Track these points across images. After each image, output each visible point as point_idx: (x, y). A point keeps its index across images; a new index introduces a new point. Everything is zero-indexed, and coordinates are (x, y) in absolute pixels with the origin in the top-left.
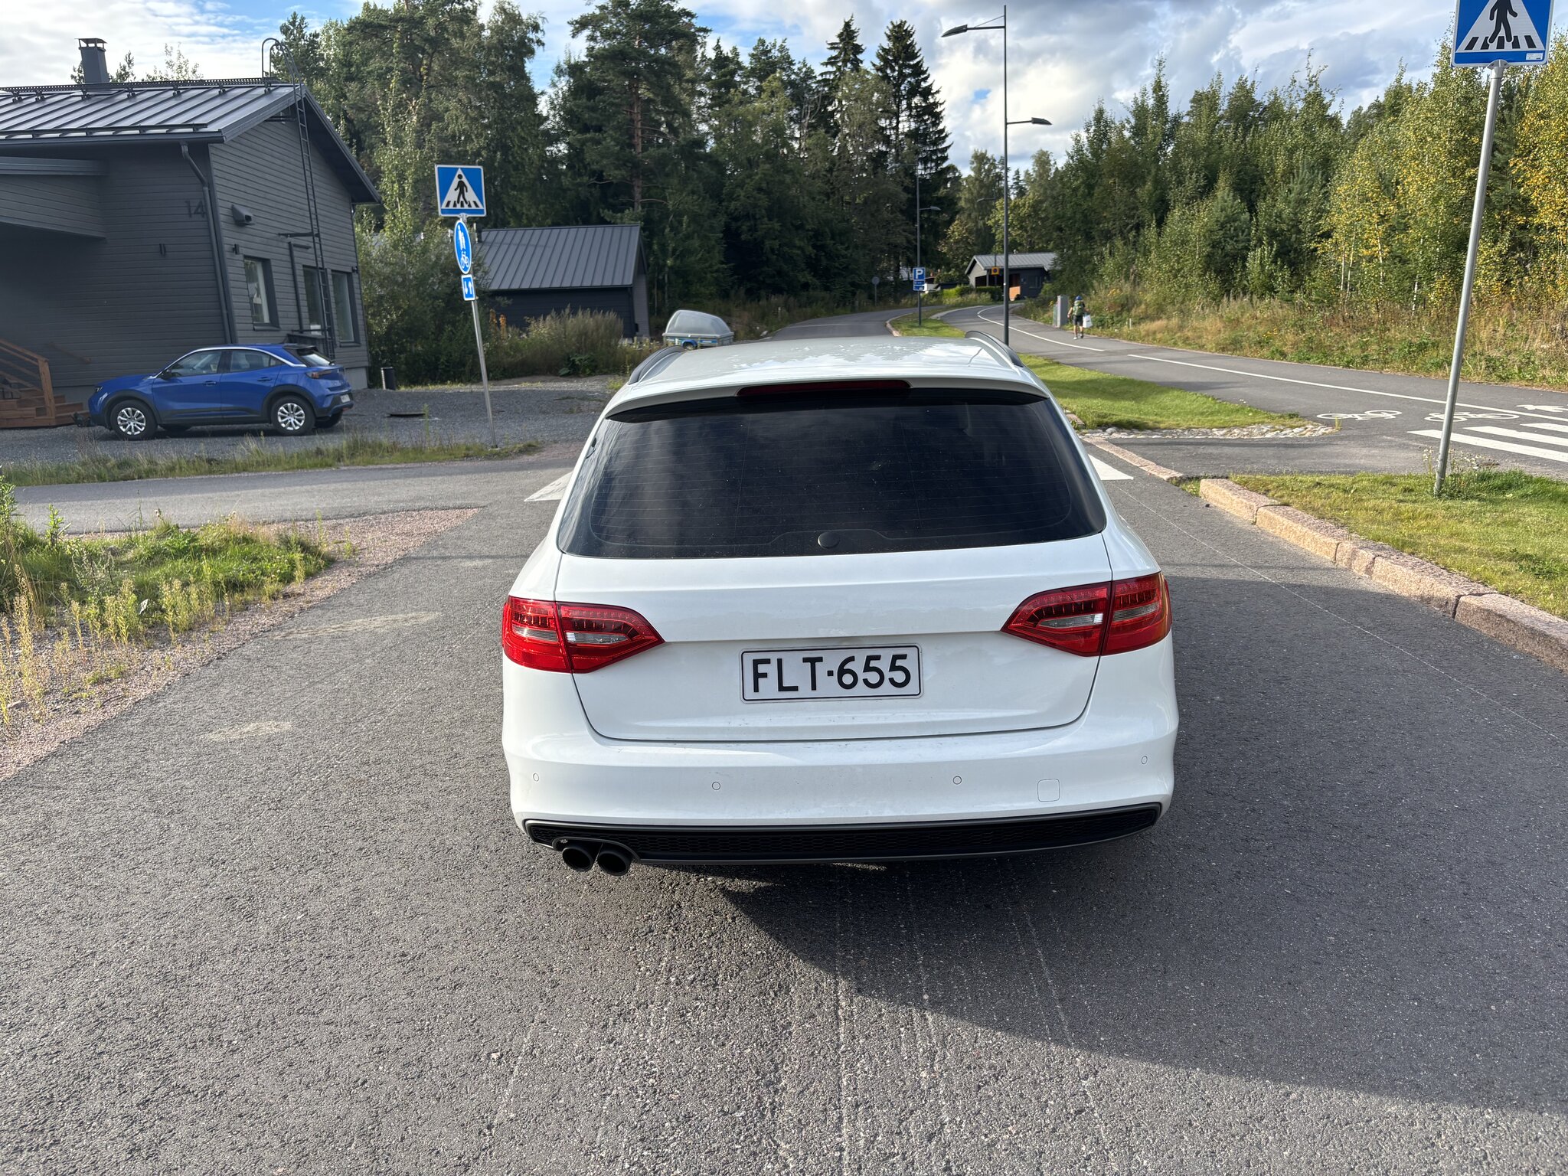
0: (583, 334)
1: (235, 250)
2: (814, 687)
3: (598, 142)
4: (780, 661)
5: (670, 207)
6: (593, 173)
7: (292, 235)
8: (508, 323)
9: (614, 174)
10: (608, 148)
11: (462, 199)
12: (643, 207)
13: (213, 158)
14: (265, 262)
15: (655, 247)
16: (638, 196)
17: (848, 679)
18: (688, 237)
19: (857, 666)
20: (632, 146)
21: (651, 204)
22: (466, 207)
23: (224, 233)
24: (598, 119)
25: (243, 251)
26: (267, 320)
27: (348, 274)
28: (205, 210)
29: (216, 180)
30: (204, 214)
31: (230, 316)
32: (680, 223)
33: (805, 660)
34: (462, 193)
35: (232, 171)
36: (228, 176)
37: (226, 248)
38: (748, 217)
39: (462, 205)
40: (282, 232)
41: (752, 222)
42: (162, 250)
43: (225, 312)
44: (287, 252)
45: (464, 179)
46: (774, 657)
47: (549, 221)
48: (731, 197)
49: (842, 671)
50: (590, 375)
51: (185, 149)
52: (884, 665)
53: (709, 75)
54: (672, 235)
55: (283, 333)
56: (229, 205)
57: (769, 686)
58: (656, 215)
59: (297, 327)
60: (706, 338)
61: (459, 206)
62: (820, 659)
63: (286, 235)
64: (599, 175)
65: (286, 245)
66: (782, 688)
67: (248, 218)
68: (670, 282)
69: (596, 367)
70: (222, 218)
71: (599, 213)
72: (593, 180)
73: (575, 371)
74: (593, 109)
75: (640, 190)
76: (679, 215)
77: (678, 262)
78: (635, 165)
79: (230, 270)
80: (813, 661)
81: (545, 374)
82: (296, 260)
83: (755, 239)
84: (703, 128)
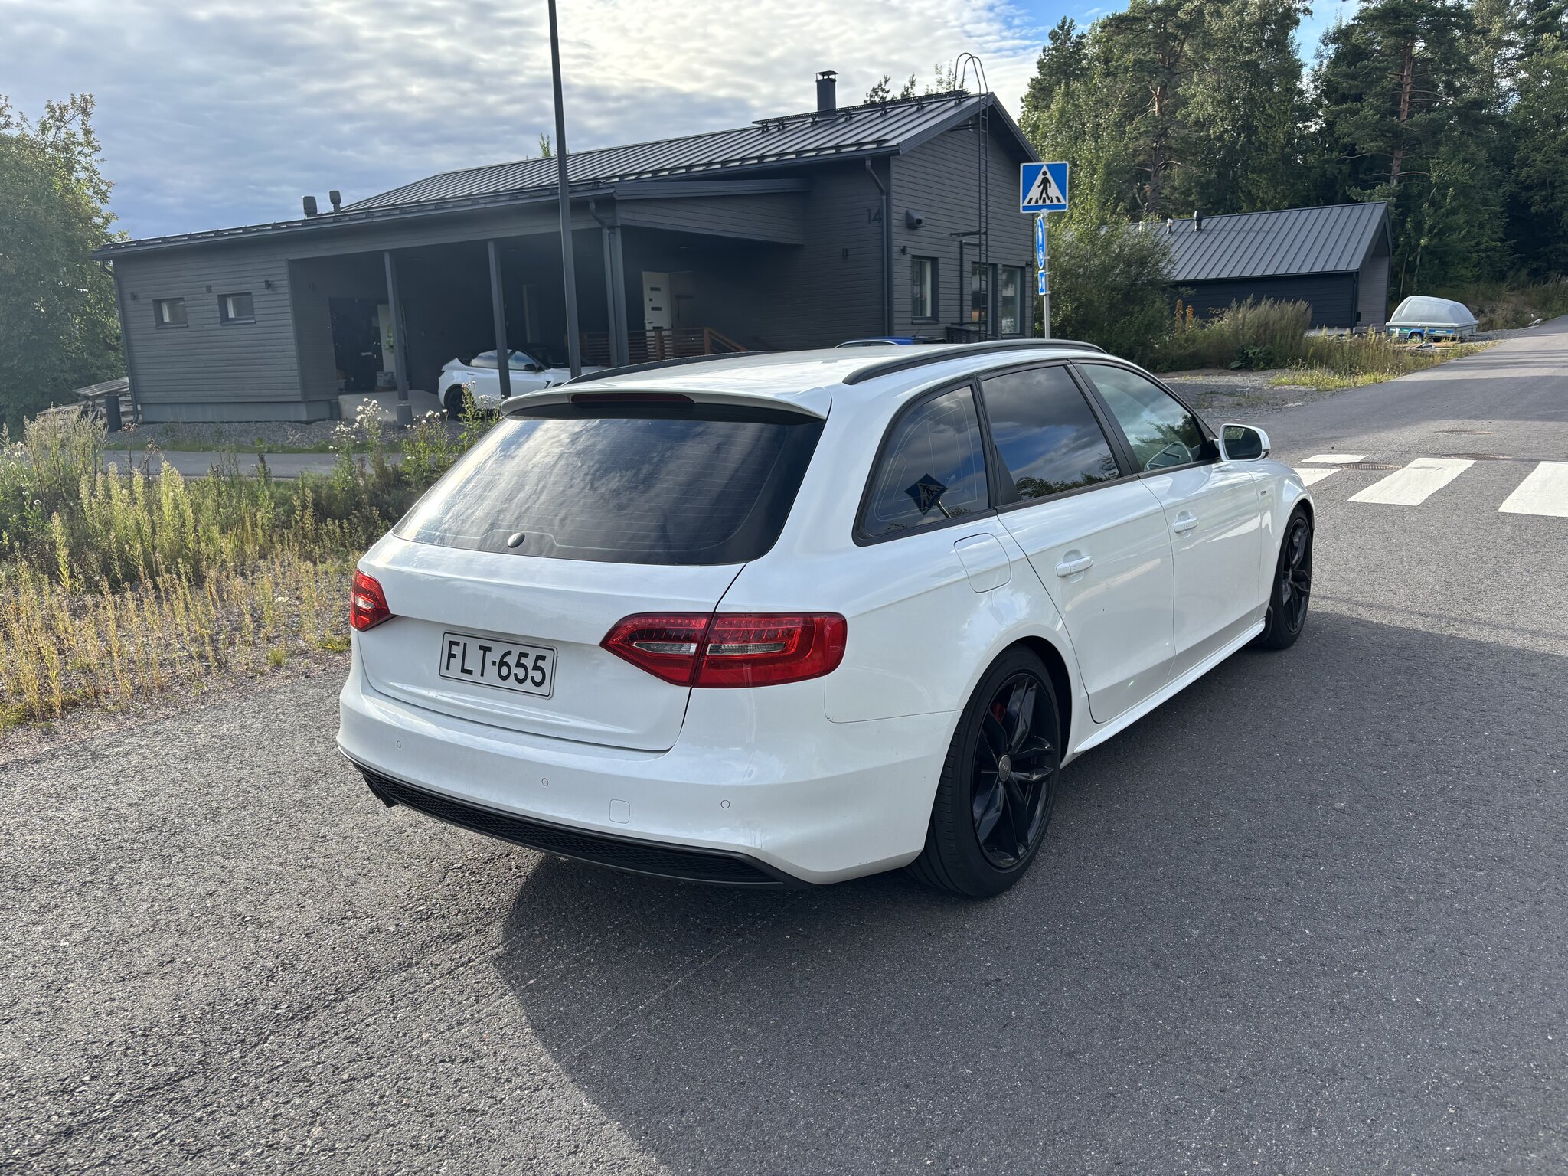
0: (1265, 325)
1: (904, 251)
2: (482, 675)
3: (1355, 112)
4: (465, 645)
5: (1433, 180)
6: (1345, 147)
7: (964, 234)
8: (1194, 314)
9: (1369, 147)
10: (1366, 118)
11: (1044, 195)
12: (1399, 182)
13: (893, 169)
14: (934, 261)
15: (1409, 225)
16: (1395, 169)
17: (504, 671)
18: (1453, 212)
19: (511, 660)
20: (1397, 114)
21: (1410, 178)
22: (1048, 202)
23: (894, 236)
24: (1357, 86)
25: (911, 251)
26: (929, 314)
27: (1022, 269)
28: (881, 217)
29: (894, 189)
30: (881, 220)
31: (890, 311)
32: (1444, 196)
33: (481, 648)
34: (1045, 189)
35: (912, 179)
36: (906, 184)
37: (896, 249)
38: (1543, 185)
39: (1044, 201)
40: (954, 232)
41: (1549, 191)
42: (845, 253)
43: (886, 308)
44: (958, 250)
45: (1049, 176)
46: (462, 640)
47: (1286, 204)
48: (1525, 162)
49: (502, 663)
50: (1264, 369)
51: (868, 163)
52: (529, 662)
53: (1524, 20)
54: (1432, 210)
55: (942, 326)
56: (904, 211)
57: (456, 663)
58: (1415, 190)
59: (958, 320)
60: (1439, 328)
61: (1040, 203)
62: (489, 649)
63: (958, 235)
64: (1351, 149)
65: (957, 244)
66: (464, 671)
67: (919, 221)
68: (1422, 264)
69: (1272, 360)
70: (895, 222)
71: (1345, 191)
72: (1343, 156)
73: (1247, 365)
74: (1354, 77)
75: (1399, 162)
76: (1443, 187)
77: (1435, 241)
78: (1396, 135)
79: (895, 269)
80: (485, 649)
81: (1215, 367)
82: (965, 257)
83: (1551, 211)
84: (1506, 83)
